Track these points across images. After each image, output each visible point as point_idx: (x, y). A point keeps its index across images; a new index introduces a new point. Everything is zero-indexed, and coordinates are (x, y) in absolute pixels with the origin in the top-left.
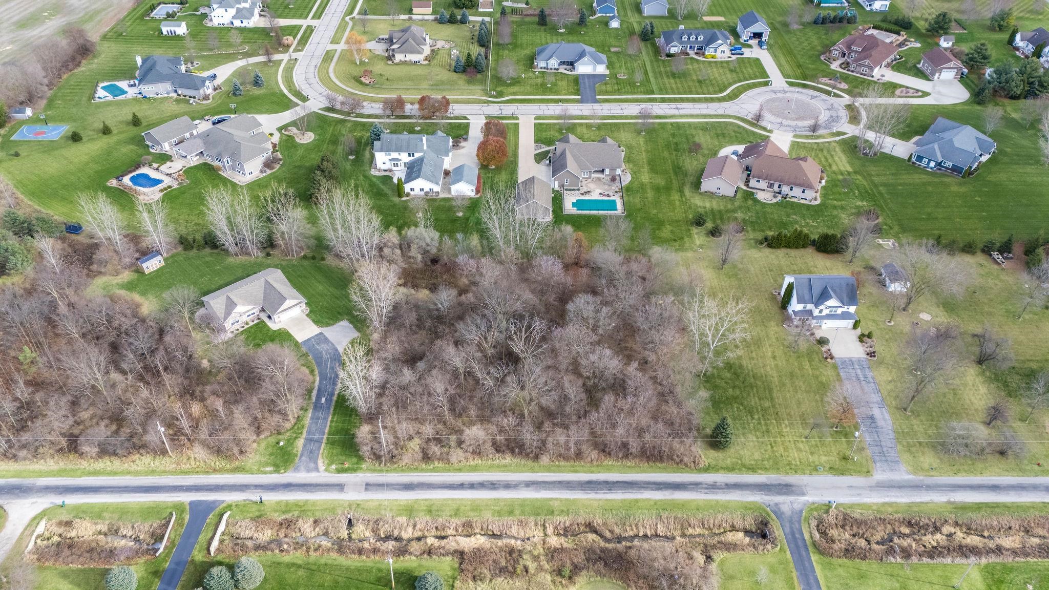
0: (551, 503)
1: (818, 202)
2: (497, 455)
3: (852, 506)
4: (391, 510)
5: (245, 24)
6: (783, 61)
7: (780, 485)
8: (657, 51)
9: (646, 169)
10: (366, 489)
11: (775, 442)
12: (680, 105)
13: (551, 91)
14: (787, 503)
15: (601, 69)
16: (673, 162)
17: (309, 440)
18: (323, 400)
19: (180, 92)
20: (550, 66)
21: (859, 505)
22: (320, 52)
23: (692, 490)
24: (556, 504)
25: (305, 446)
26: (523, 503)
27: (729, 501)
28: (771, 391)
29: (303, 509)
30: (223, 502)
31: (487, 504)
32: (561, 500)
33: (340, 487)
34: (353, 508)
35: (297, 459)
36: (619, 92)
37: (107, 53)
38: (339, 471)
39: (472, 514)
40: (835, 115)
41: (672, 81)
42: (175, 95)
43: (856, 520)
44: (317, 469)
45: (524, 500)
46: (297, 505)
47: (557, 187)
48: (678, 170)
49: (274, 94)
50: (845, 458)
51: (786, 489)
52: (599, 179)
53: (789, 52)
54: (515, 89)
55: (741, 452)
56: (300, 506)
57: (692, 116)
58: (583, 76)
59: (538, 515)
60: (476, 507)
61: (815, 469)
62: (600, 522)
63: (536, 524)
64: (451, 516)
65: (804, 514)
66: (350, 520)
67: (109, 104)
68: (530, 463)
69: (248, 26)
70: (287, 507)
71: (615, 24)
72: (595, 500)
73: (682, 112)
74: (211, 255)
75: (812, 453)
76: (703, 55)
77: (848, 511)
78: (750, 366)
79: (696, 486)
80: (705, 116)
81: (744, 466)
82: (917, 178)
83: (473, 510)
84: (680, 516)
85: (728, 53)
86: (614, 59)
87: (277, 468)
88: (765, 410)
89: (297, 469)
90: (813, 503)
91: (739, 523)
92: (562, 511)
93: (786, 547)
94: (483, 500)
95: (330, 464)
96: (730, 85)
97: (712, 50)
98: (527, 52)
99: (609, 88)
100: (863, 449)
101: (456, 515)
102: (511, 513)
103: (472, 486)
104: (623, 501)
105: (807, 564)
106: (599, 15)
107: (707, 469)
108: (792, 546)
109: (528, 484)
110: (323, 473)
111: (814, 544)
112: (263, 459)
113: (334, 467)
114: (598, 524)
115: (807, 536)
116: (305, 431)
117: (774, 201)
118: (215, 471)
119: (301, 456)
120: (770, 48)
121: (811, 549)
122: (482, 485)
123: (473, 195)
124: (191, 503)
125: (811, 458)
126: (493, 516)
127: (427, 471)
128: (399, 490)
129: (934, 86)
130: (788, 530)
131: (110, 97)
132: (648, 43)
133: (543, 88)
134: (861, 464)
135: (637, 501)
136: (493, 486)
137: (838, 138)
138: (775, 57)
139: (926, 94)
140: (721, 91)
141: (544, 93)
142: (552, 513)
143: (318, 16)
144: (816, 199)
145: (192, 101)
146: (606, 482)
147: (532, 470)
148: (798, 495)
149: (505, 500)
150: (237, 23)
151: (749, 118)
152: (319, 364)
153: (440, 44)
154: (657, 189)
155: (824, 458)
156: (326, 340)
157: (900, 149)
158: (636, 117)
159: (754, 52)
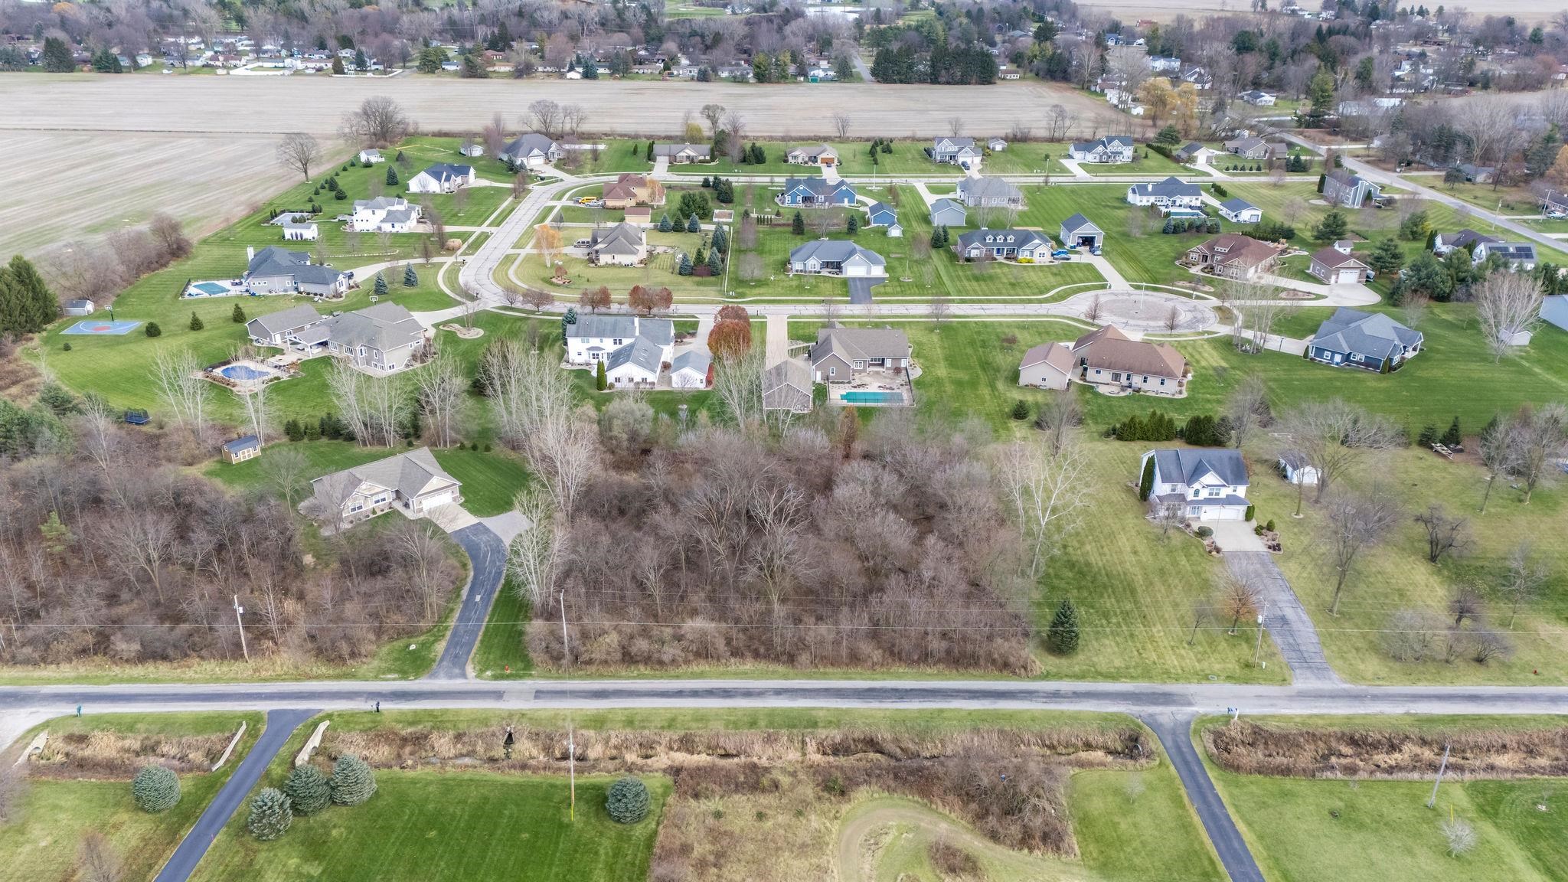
0: (814, 713)
1: (1185, 395)
2: (733, 660)
3: (1264, 718)
4: (573, 720)
5: (399, 228)
6: (1124, 265)
7: (1154, 694)
8: (953, 257)
9: (942, 364)
10: (536, 697)
11: (1144, 648)
12: (985, 306)
13: (810, 292)
14: (1165, 714)
15: (878, 271)
16: (980, 359)
17: (453, 644)
18: (478, 598)
19: (302, 289)
20: (809, 268)
21: (1273, 716)
22: (499, 255)
23: (1022, 699)
24: (821, 714)
25: (447, 650)
26: (771, 714)
27: (1080, 712)
28: (1133, 592)
29: (439, 722)
30: (320, 711)
31: (717, 714)
32: (828, 709)
33: (498, 695)
34: (516, 718)
35: (435, 665)
36: (903, 293)
37: (204, 256)
38: (496, 678)
39: (694, 725)
40: (1199, 316)
41: (975, 284)
42: (295, 293)
43: (1271, 734)
44: (464, 675)
45: (773, 710)
46: (430, 714)
47: (819, 379)
48: (986, 365)
49: (431, 294)
50: (1248, 666)
51: (1166, 699)
52: (877, 373)
53: (1132, 258)
54: (762, 290)
55: (1095, 659)
56: (436, 717)
57: (1004, 316)
58: (854, 279)
59: (794, 726)
60: (701, 717)
61: (1206, 678)
62: (888, 736)
63: (791, 740)
64: (662, 728)
65: (1192, 726)
66: (510, 735)
67: (204, 301)
68: (781, 669)
69: (401, 231)
70: (416, 719)
71: (895, 232)
72: (880, 710)
73: (988, 312)
74: (328, 445)
75: (1199, 661)
76: (1015, 259)
77: (1259, 723)
78: (1100, 564)
79: (1029, 695)
80: (1021, 316)
81: (1101, 674)
82: (1319, 374)
83: (697, 720)
84: (1007, 728)
85: (1048, 258)
86: (896, 264)
87: (404, 675)
88: (1126, 614)
89: (433, 676)
90: (1206, 715)
91: (1095, 738)
92: (830, 722)
93: (1168, 761)
94: (710, 709)
95: (482, 671)
96: (1054, 287)
97: (1027, 253)
98: (780, 257)
99: (889, 290)
100: (1274, 654)
101: (669, 727)
102: (753, 724)
103: (695, 694)
104: (920, 711)
105: (1202, 780)
106: (873, 225)
107: (1046, 676)
108: (1178, 760)
109: (778, 692)
110: (472, 680)
111: (1210, 757)
112: (383, 665)
113: (489, 673)
114: (884, 740)
115: (1199, 750)
116: (448, 634)
117: (1122, 394)
118: (310, 678)
119: (442, 660)
120: (1105, 254)
121: (1207, 766)
122: (710, 693)
123: (702, 386)
124: (271, 713)
125: (1198, 666)
126: (727, 727)
127: (629, 678)
128: (585, 697)
129: (1331, 290)
130: (1169, 744)
131: (206, 295)
132: (941, 251)
133: (801, 289)
134: (1273, 671)
135: (941, 711)
136: (726, 693)
137: (1206, 336)
138: (1113, 263)
139: (1319, 297)
140: (1042, 293)
141: (800, 294)
142: (814, 724)
143: (497, 223)
144: (1180, 392)
145: (316, 298)
146: (896, 690)
147: (785, 677)
148: (1182, 705)
149: (745, 709)
150: (387, 227)
151: (1083, 317)
152: (474, 558)
153: (660, 250)
154: (959, 383)
155: (1217, 667)
156: (487, 530)
157: (1293, 346)
158: (927, 316)
159: (1084, 257)
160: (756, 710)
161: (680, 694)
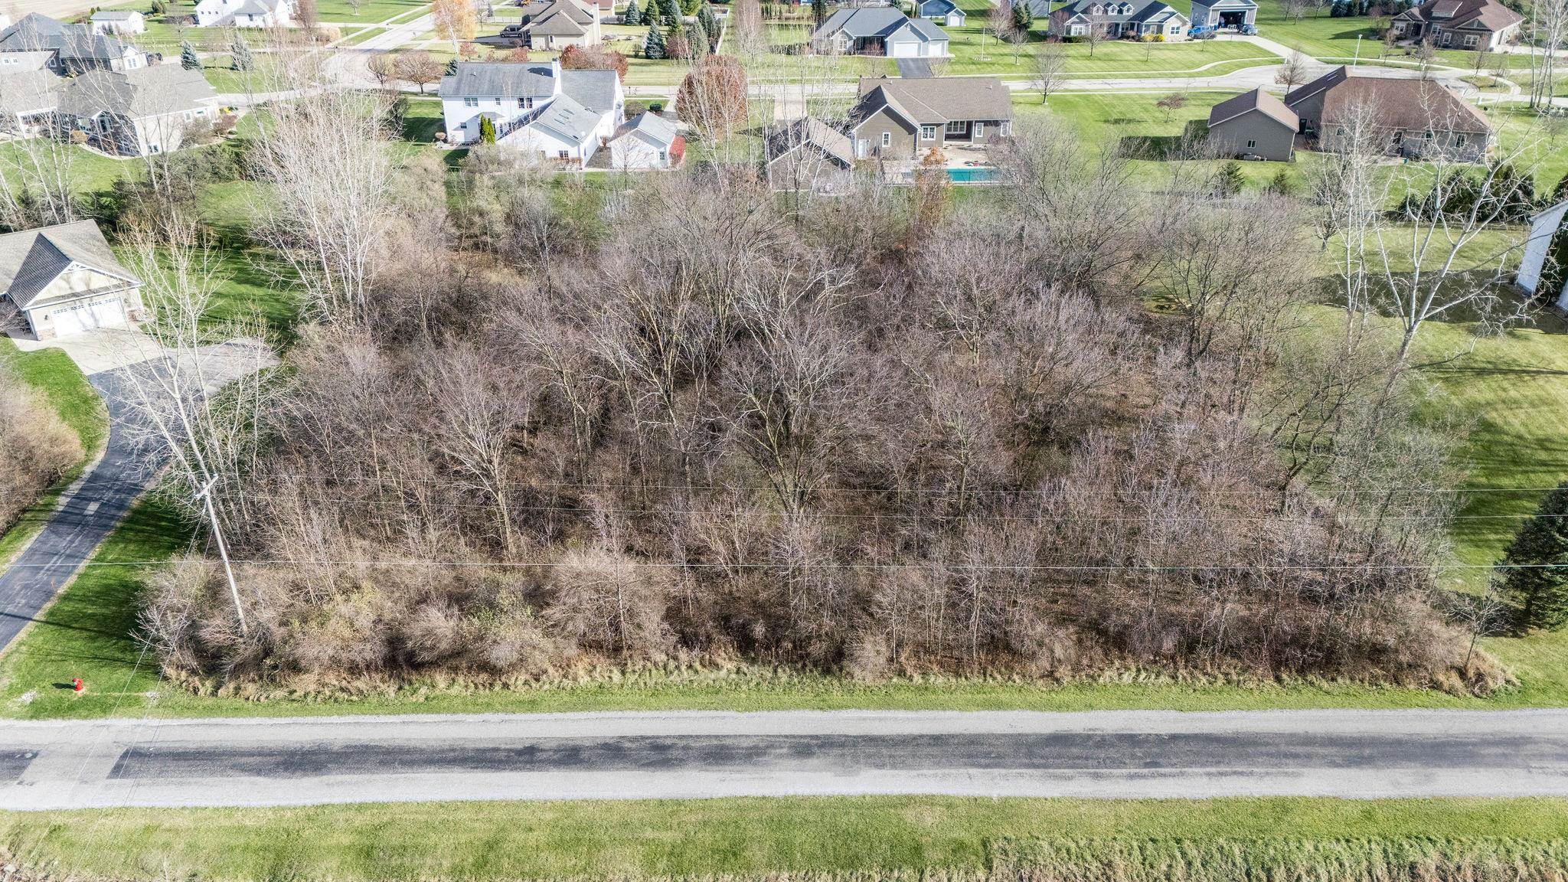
0: (909, 815)
2: (683, 655)
5: (260, 22)
6: (1296, 42)
10: (117, 771)
12: (1110, 81)
13: (840, 71)
15: (937, 50)
18: (93, 509)
20: (836, 47)
24: (930, 819)
31: (627, 824)
32: (950, 804)
36: (980, 71)
41: (1085, 62)
45: (791, 804)
47: (861, 154)
57: (1142, 89)
58: (904, 60)
60: (578, 834)
69: (262, 25)
71: (955, 20)
72: (1099, 802)
80: (1169, 89)
83: (559, 845)
85: (1183, 35)
92: (960, 847)
94: (608, 806)
95: (15, 690)
96: (1205, 63)
97: (1154, 28)
99: (958, 68)
102: (726, 853)
103: (571, 756)
104: (1218, 806)
109: (805, 748)
113: (28, 697)
120: (1262, 34)
122: (613, 753)
123: (661, 167)
128: (258, 771)
133: (825, 70)
135: (1282, 807)
136: (659, 754)
140: (1188, 68)
142: (913, 855)
143: (403, 21)
147: (821, 701)
149: (706, 804)
150: (243, 21)
153: (621, 37)
159: (1233, 36)
160: (741, 806)
161: (527, 756)
